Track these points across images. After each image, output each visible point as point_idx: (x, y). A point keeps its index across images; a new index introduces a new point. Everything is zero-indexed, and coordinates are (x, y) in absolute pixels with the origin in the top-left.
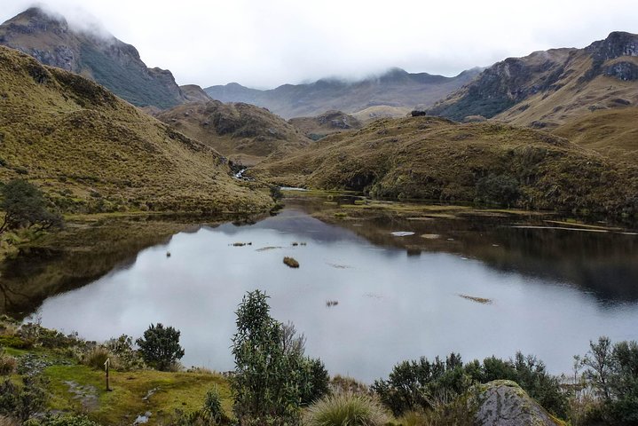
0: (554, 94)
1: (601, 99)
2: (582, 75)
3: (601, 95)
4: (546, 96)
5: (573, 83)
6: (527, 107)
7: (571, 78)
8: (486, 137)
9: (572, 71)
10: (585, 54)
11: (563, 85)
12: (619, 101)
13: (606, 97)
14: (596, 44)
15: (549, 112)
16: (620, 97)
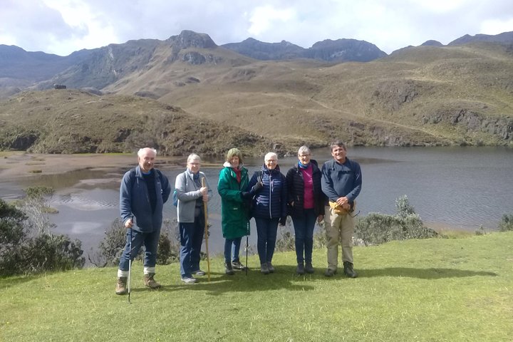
0: (147, 72)
1: (180, 77)
2: (165, 59)
3: (180, 75)
4: (142, 74)
5: (160, 65)
6: (128, 81)
7: (158, 62)
8: (123, 106)
9: (158, 56)
10: (166, 45)
11: (152, 67)
12: (192, 79)
13: (183, 76)
14: (173, 38)
15: (145, 85)
16: (192, 76)
